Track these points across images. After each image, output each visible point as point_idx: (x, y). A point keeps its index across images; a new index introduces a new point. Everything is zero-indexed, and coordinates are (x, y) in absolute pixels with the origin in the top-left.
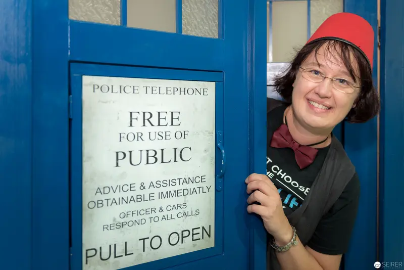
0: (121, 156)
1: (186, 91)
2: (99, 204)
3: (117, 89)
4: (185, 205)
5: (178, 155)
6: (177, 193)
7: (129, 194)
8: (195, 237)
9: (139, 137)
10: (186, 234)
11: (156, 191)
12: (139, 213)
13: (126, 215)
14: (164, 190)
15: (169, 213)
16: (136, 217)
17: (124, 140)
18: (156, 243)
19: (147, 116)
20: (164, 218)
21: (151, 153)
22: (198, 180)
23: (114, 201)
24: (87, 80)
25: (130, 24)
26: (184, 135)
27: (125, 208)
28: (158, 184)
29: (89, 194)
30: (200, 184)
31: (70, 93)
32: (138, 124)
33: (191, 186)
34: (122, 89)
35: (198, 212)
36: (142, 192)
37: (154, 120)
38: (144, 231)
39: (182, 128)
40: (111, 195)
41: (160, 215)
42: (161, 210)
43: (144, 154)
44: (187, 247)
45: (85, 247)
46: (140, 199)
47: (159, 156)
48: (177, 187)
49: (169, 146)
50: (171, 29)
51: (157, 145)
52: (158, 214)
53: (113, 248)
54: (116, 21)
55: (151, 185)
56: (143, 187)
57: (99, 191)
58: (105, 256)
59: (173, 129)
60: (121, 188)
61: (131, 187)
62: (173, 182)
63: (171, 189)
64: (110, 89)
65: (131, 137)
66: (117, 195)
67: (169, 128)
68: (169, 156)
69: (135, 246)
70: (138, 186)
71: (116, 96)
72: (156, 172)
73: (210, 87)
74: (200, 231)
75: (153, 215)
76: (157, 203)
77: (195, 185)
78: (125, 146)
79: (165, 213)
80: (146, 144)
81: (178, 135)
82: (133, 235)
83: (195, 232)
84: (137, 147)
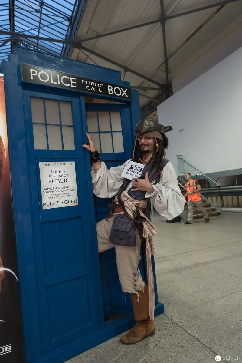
0: (50, 181)
1: (66, 164)
2: (45, 192)
3: (47, 165)
4: (68, 193)
5: (65, 181)
6: (66, 190)
7: (53, 190)
8: (72, 202)
9: (54, 176)
10: (69, 201)
11: (60, 190)
12: (56, 195)
13: (53, 195)
14: (62, 189)
15: (64, 195)
16: (55, 196)
17: (50, 177)
18: (61, 203)
19: (56, 171)
20: (63, 196)
21: (58, 180)
22: (72, 187)
23: (49, 192)
24: (40, 163)
25: (50, 149)
26: (67, 175)
27: (52, 193)
28: (61, 188)
29: (43, 190)
30: (72, 188)
31: (36, 166)
32: (54, 173)
33: (70, 189)
34: (49, 165)
35: (72, 196)
36: (56, 190)
37: (58, 172)
38: (58, 199)
39: (66, 174)
40: (48, 190)
41: (62, 196)
42: (62, 195)
43: (56, 180)
44: (70, 204)
45: (43, 202)
46: (56, 191)
47: (60, 181)
48: (66, 189)
49: (63, 178)
50: (61, 149)
51: (60, 178)
52: (61, 195)
53: (50, 203)
54: (46, 148)
55: (59, 188)
56: (56, 188)
57: (45, 189)
58: (48, 205)
59: (63, 174)
60: (51, 189)
61: (53, 188)
62: (65, 187)
63: (65, 189)
64: (46, 165)
65: (52, 176)
66: (50, 190)
67: (62, 174)
68: (63, 181)
69: (55, 203)
70: (55, 188)
71: (48, 166)
72: (59, 185)
73: (73, 163)
74: (74, 200)
75: (60, 196)
76: (61, 193)
77: (71, 188)
78: (51, 178)
79: (63, 195)
80: (56, 178)
81: (65, 176)
82: (55, 200)
83: (72, 201)
84: (54, 178)
